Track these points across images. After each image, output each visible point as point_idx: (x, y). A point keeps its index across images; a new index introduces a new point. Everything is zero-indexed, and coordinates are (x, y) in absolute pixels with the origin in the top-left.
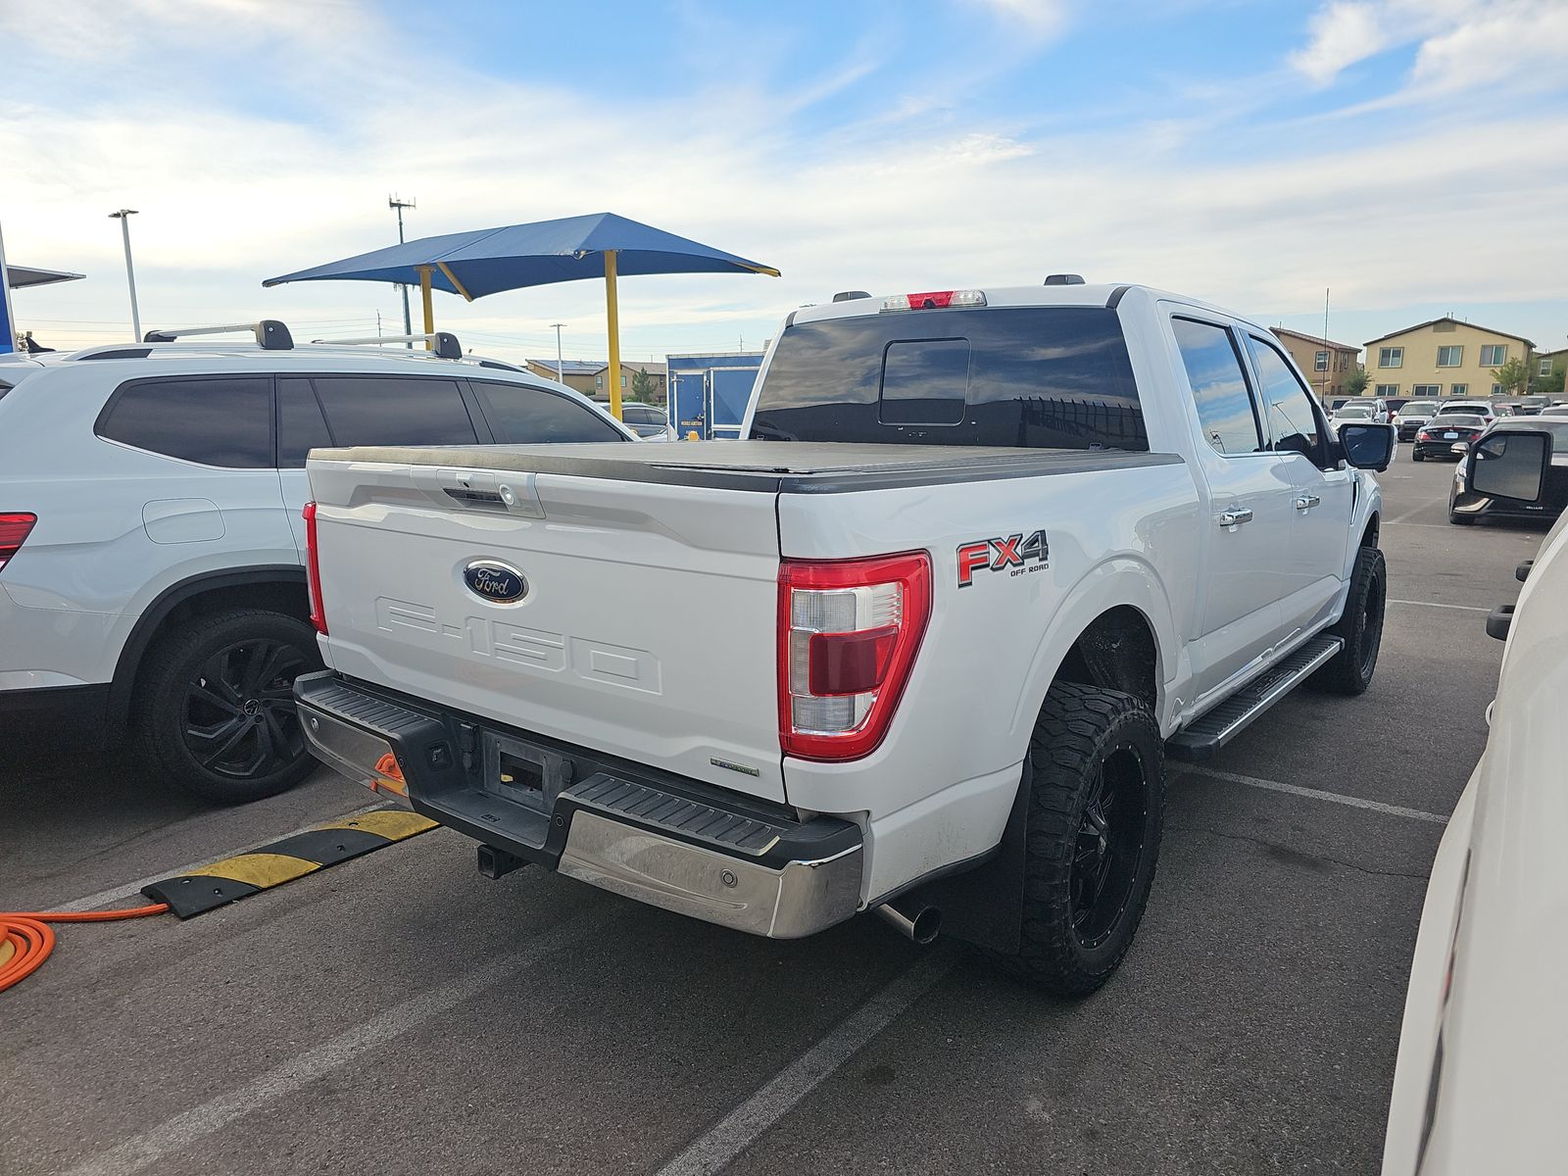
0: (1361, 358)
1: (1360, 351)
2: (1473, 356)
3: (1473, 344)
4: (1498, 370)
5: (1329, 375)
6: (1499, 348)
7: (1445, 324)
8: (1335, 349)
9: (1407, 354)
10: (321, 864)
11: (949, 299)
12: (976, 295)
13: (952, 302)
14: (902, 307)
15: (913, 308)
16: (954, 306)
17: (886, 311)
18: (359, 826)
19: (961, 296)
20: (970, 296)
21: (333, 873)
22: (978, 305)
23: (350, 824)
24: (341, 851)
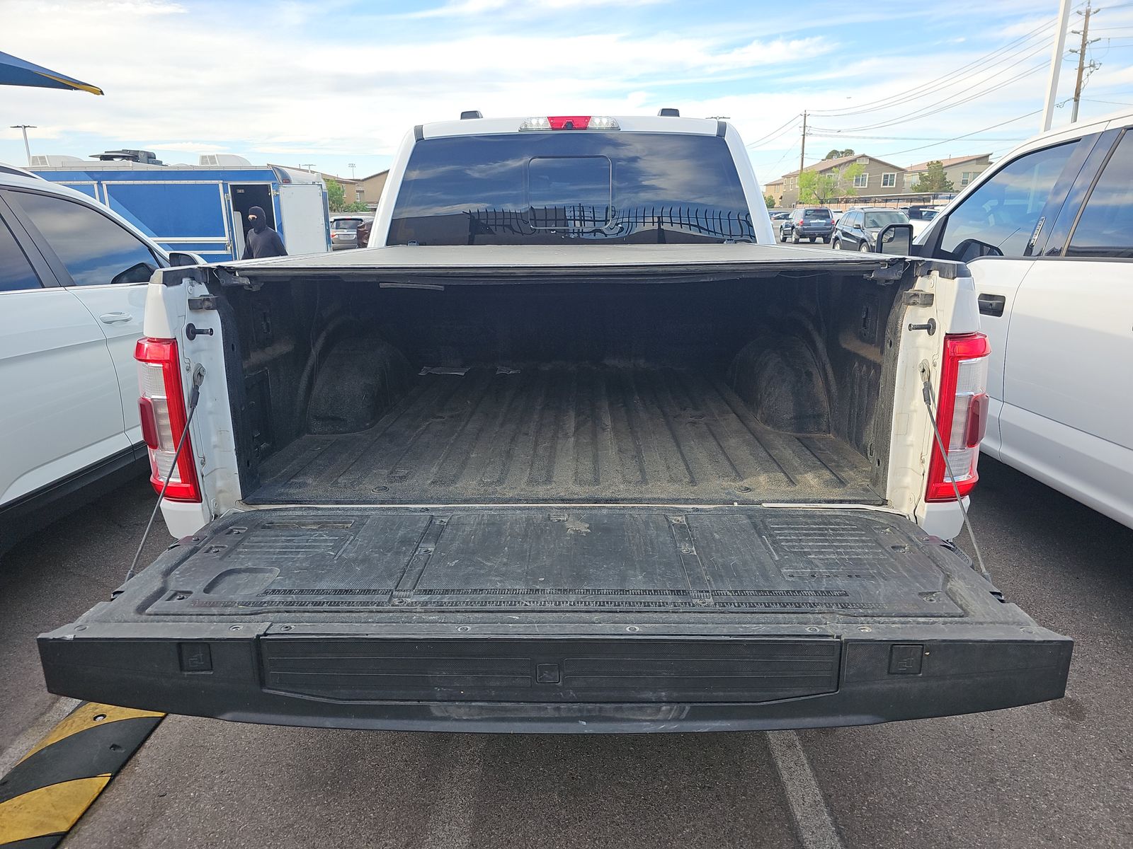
10: (110, 774)
11: (587, 122)
12: (611, 121)
13: (589, 126)
14: (541, 127)
15: (553, 129)
16: (591, 129)
17: (526, 130)
18: (110, 717)
19: (597, 121)
20: (605, 121)
21: (133, 778)
22: (613, 129)
23: (95, 719)
24: (118, 751)
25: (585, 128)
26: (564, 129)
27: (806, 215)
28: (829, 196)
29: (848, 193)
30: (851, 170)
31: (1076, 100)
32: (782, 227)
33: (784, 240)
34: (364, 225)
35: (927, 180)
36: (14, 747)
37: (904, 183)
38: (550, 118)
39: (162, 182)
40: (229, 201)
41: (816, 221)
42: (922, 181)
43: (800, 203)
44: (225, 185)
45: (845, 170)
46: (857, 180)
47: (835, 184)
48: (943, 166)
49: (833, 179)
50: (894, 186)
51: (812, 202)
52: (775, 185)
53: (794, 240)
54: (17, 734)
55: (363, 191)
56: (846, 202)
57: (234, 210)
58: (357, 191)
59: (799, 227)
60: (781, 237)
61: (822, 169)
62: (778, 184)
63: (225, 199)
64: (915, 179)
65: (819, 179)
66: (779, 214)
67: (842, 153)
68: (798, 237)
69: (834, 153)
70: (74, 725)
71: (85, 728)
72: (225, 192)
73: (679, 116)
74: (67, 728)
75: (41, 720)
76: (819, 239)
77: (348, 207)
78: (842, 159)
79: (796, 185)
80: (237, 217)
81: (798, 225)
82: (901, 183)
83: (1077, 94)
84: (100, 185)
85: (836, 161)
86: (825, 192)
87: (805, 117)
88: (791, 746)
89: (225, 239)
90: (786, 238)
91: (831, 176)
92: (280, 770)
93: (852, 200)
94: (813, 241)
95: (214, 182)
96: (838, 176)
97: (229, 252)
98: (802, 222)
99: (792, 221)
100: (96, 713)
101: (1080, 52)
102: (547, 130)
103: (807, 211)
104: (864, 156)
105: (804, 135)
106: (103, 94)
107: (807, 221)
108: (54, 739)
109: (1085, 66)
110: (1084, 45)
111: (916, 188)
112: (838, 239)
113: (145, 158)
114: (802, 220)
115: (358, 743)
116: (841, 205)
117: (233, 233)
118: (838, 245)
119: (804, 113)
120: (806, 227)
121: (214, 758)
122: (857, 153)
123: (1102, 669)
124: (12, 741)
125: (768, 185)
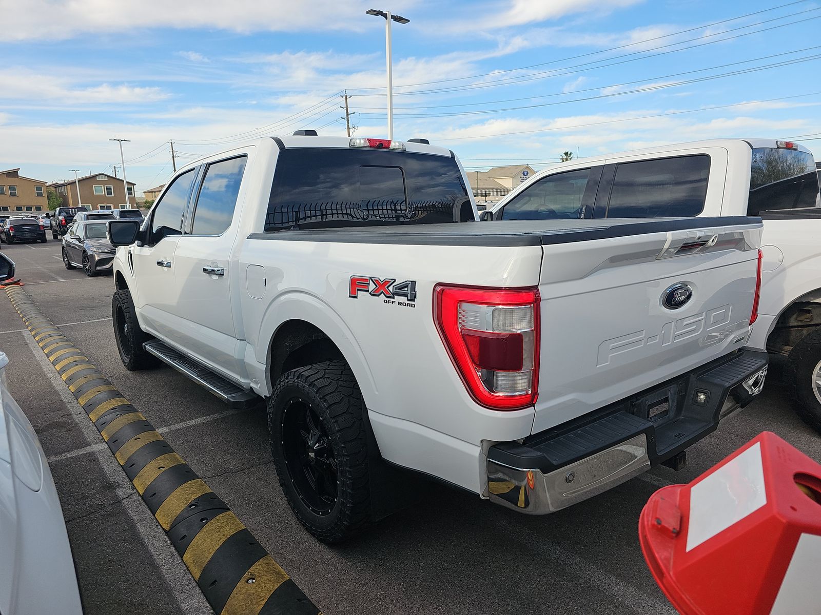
22: (402, 149)
52: (152, 192)
73: (429, 144)
87: (171, 144)
105: (173, 157)
109: (349, 127)
125: (145, 192)
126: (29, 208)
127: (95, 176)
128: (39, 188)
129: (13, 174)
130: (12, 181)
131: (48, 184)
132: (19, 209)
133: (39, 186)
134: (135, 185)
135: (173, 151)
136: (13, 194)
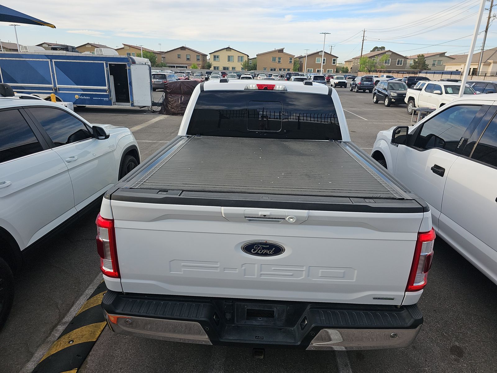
0: (208, 57)
1: (207, 55)
2: (236, 59)
3: (236, 55)
4: (242, 63)
5: (201, 63)
6: (242, 57)
7: (229, 49)
8: (201, 54)
9: (220, 57)
10: (77, 369)
11: (273, 88)
12: (284, 87)
13: (274, 89)
14: (254, 88)
15: (259, 89)
16: (275, 90)
17: (247, 89)
18: (75, 342)
19: (278, 87)
20: (281, 87)
21: (86, 370)
22: (284, 90)
23: (69, 342)
24: (79, 358)
25: (272, 90)
26: (263, 90)
27: (362, 80)
28: (373, 69)
29: (381, 68)
30: (383, 57)
31: (486, 32)
32: (351, 84)
33: (352, 90)
34: (168, 83)
35: (417, 63)
36: (37, 353)
37: (406, 64)
38: (258, 85)
39: (79, 61)
40: (108, 71)
41: (366, 83)
42: (415, 64)
43: (360, 71)
44: (106, 64)
45: (380, 58)
46: (386, 63)
47: (376, 63)
48: (425, 56)
49: (375, 61)
50: (402, 65)
51: (365, 71)
52: (349, 62)
53: (356, 91)
54: (38, 347)
55: (165, 57)
56: (380, 72)
57: (110, 75)
58: (162, 57)
59: (359, 85)
60: (351, 89)
61: (370, 56)
62: (351, 61)
63: (106, 69)
64: (412, 62)
65: (369, 61)
66: (350, 76)
67: (380, 48)
68: (358, 89)
69: (376, 48)
70: (61, 345)
71: (66, 347)
72: (107, 67)
73: (312, 85)
74: (58, 346)
75: (47, 340)
76: (367, 91)
77: (158, 65)
78: (379, 51)
79: (359, 62)
80: (112, 78)
81: (358, 84)
82: (405, 63)
83: (487, 29)
84: (51, 61)
85: (377, 52)
86: (371, 67)
87: (364, 32)
88: (346, 365)
89: (106, 88)
90: (353, 89)
91: (374, 59)
92: (144, 369)
93: (383, 71)
94: (364, 92)
95: (101, 62)
96: (378, 60)
97: (108, 93)
98: (360, 83)
99: (356, 82)
100: (70, 340)
101: (489, 10)
102: (256, 89)
103: (363, 78)
104: (389, 51)
105: (363, 40)
106: (55, 28)
107: (362, 83)
108: (53, 352)
109: (491, 16)
110: (491, 7)
111: (412, 66)
112: (376, 94)
113: (71, 49)
114: (360, 82)
115: (174, 357)
116: (378, 73)
117: (110, 85)
118: (376, 96)
119: (364, 30)
120: (362, 85)
121: (117, 362)
122: (386, 49)
123: (472, 332)
124: (36, 350)
125: (345, 62)
126: (284, 70)
127: (318, 52)
128: (291, 59)
129: (281, 51)
130: (280, 55)
131: (296, 57)
132: (280, 70)
133: (291, 57)
134: (338, 57)
135: (364, 36)
136: (279, 62)
